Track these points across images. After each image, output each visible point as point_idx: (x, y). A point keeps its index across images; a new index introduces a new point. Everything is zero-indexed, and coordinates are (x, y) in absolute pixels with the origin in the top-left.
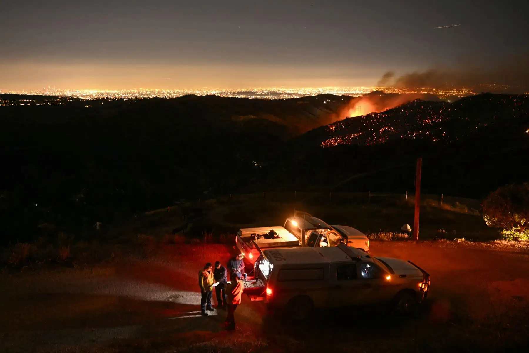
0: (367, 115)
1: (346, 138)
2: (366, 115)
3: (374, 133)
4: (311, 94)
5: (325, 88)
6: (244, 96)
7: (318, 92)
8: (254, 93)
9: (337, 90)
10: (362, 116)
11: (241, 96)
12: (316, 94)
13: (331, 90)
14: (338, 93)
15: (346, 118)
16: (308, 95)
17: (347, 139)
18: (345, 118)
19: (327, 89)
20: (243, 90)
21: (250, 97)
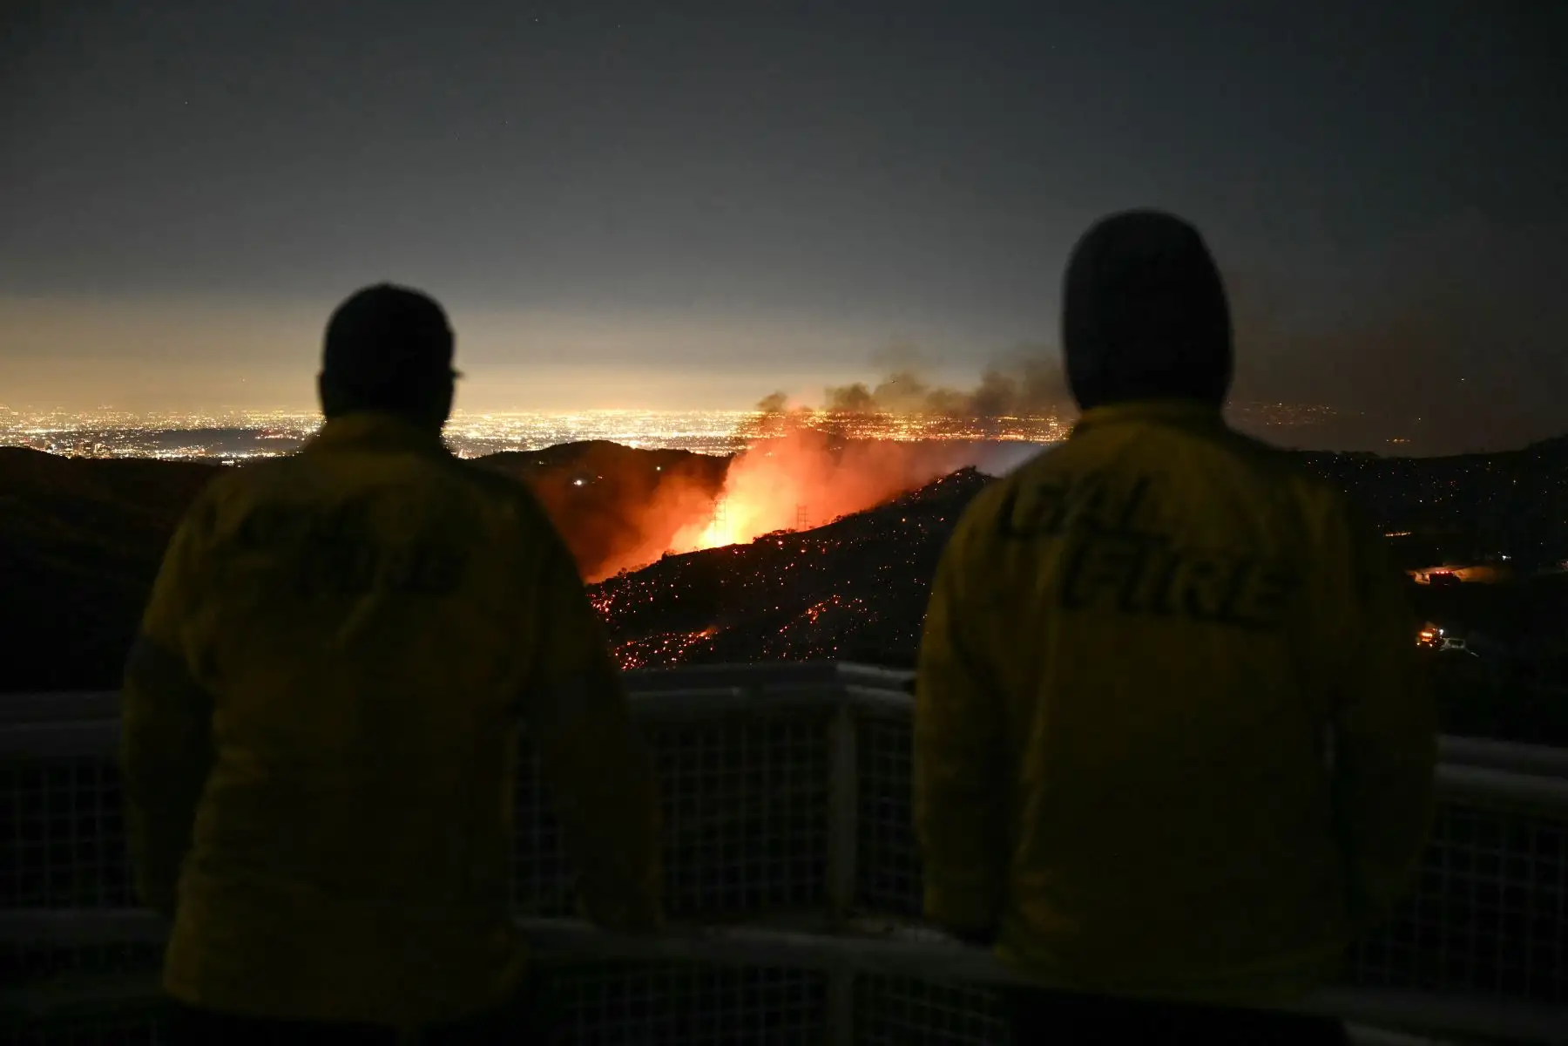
0: (758, 541)
1: (661, 653)
2: (751, 542)
3: (783, 627)
4: (524, 440)
5: (589, 415)
6: (196, 452)
7: (558, 432)
8: (247, 437)
9: (646, 424)
10: (734, 546)
11: (184, 449)
12: (547, 440)
13: (618, 421)
14: (649, 439)
15: (664, 556)
16: (511, 444)
17: (667, 655)
18: (657, 557)
19: (598, 420)
20: (195, 421)
21: (230, 457)
